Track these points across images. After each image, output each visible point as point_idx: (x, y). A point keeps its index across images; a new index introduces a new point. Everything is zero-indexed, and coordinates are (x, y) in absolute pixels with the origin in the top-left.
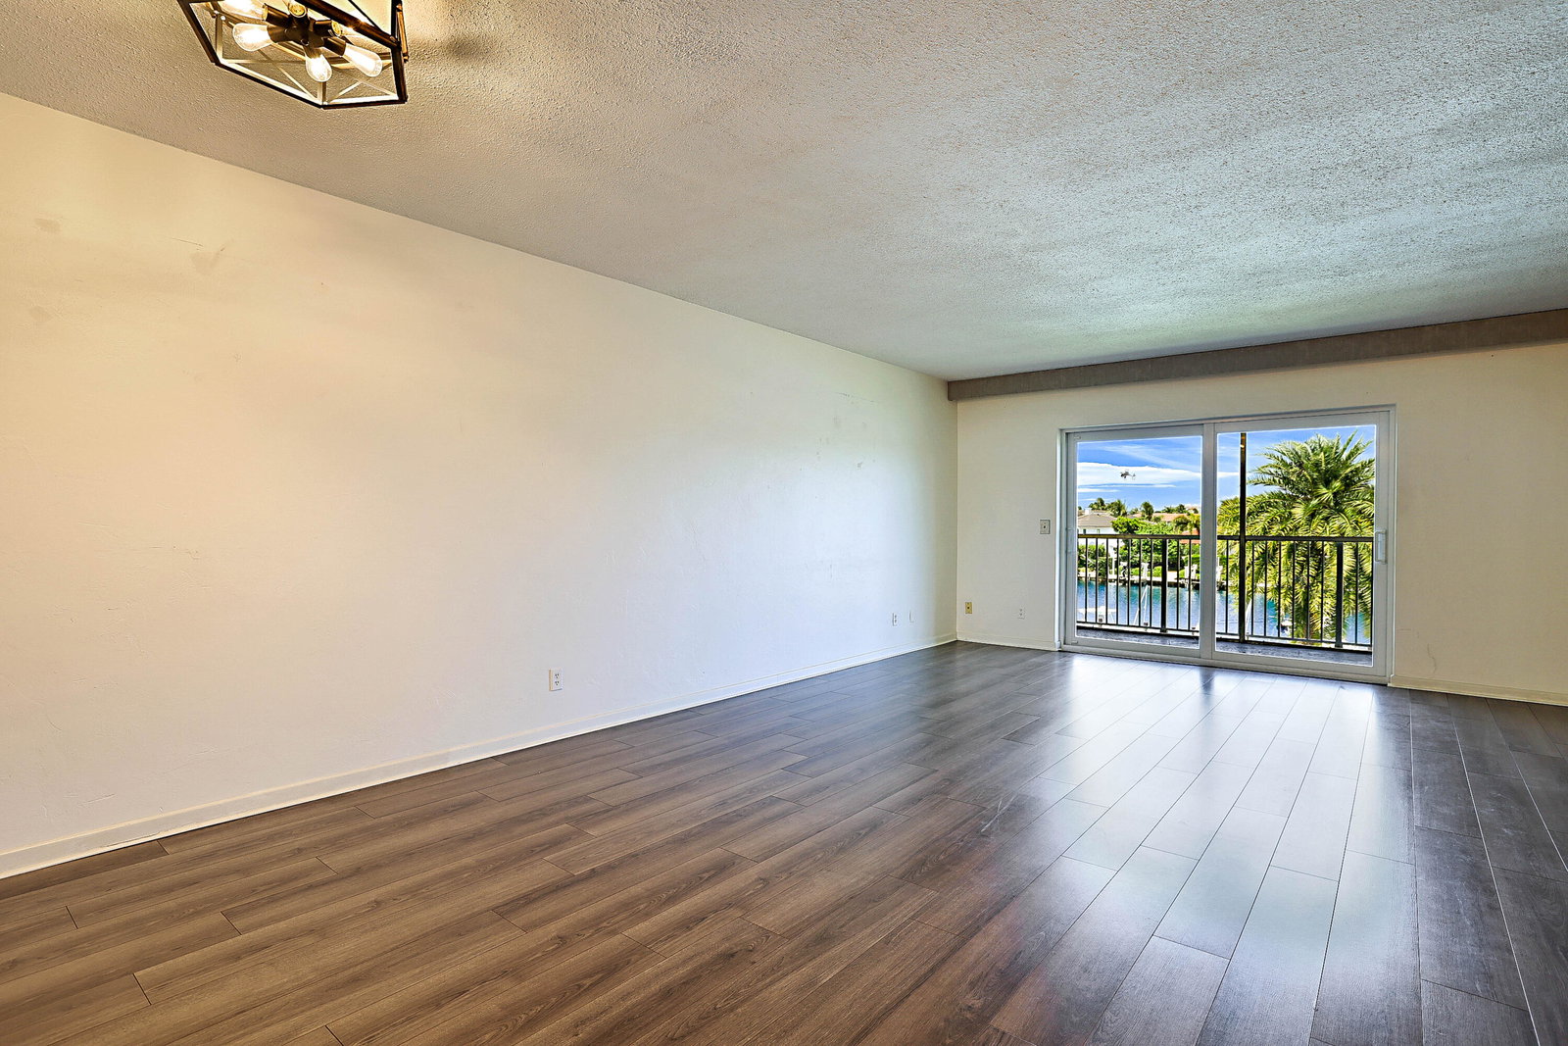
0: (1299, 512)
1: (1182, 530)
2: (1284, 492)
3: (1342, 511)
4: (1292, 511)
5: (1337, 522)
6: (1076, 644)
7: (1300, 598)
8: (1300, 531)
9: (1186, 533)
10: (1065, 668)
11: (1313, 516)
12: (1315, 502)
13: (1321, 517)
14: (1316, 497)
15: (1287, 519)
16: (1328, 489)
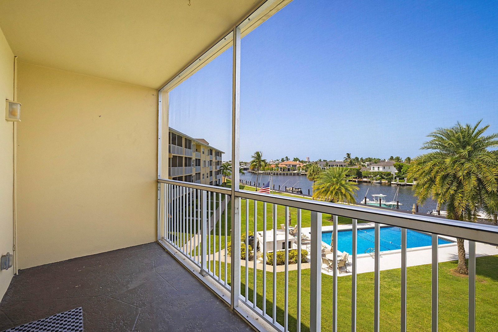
3: (472, 160)
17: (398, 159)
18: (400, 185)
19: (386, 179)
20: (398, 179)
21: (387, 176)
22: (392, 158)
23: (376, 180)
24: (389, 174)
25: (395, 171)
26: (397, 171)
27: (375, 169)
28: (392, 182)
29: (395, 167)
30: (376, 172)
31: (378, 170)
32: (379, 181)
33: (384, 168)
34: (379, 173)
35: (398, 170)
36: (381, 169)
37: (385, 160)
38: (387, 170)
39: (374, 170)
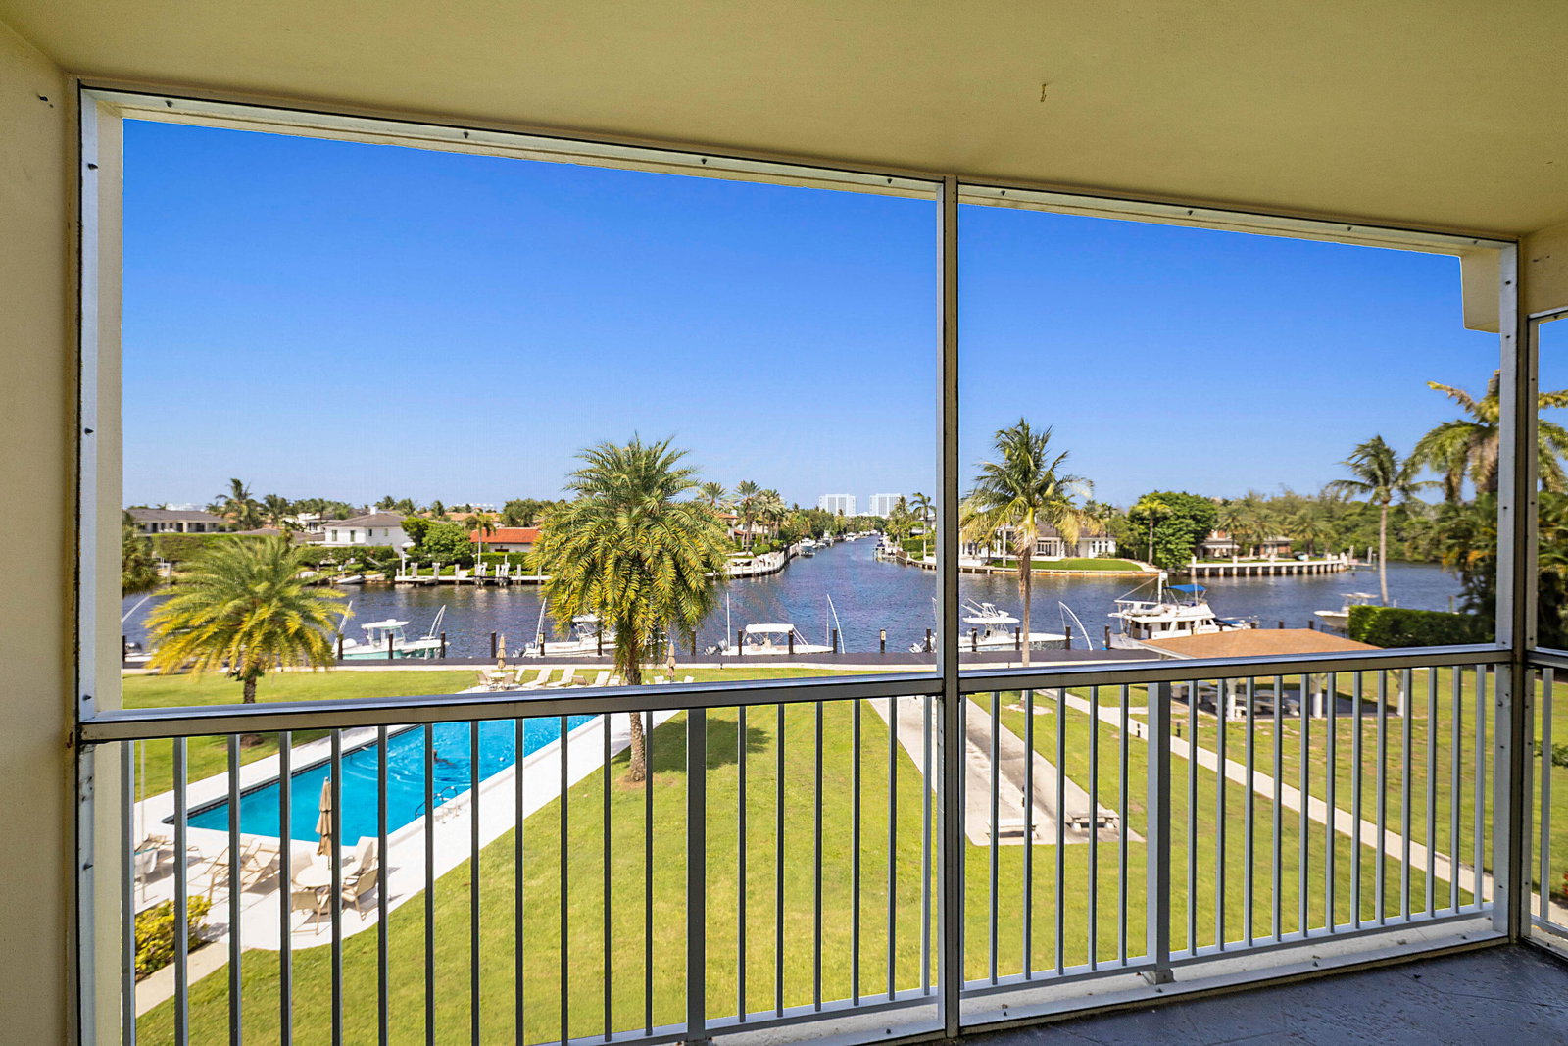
0: (623, 521)
3: (662, 521)
4: (617, 520)
11: (636, 525)
12: (637, 510)
13: (644, 526)
14: (638, 505)
15: (612, 529)
17: (408, 506)
18: (422, 584)
19: (380, 570)
20: (414, 565)
21: (381, 560)
22: (389, 503)
23: (348, 575)
24: (389, 553)
25: (405, 542)
26: (410, 544)
27: (339, 538)
28: (397, 579)
29: (406, 530)
30: (345, 549)
31: (352, 540)
32: (357, 578)
33: (371, 534)
34: (355, 549)
35: (414, 541)
36: (361, 538)
37: (367, 507)
38: (381, 541)
39: (336, 540)
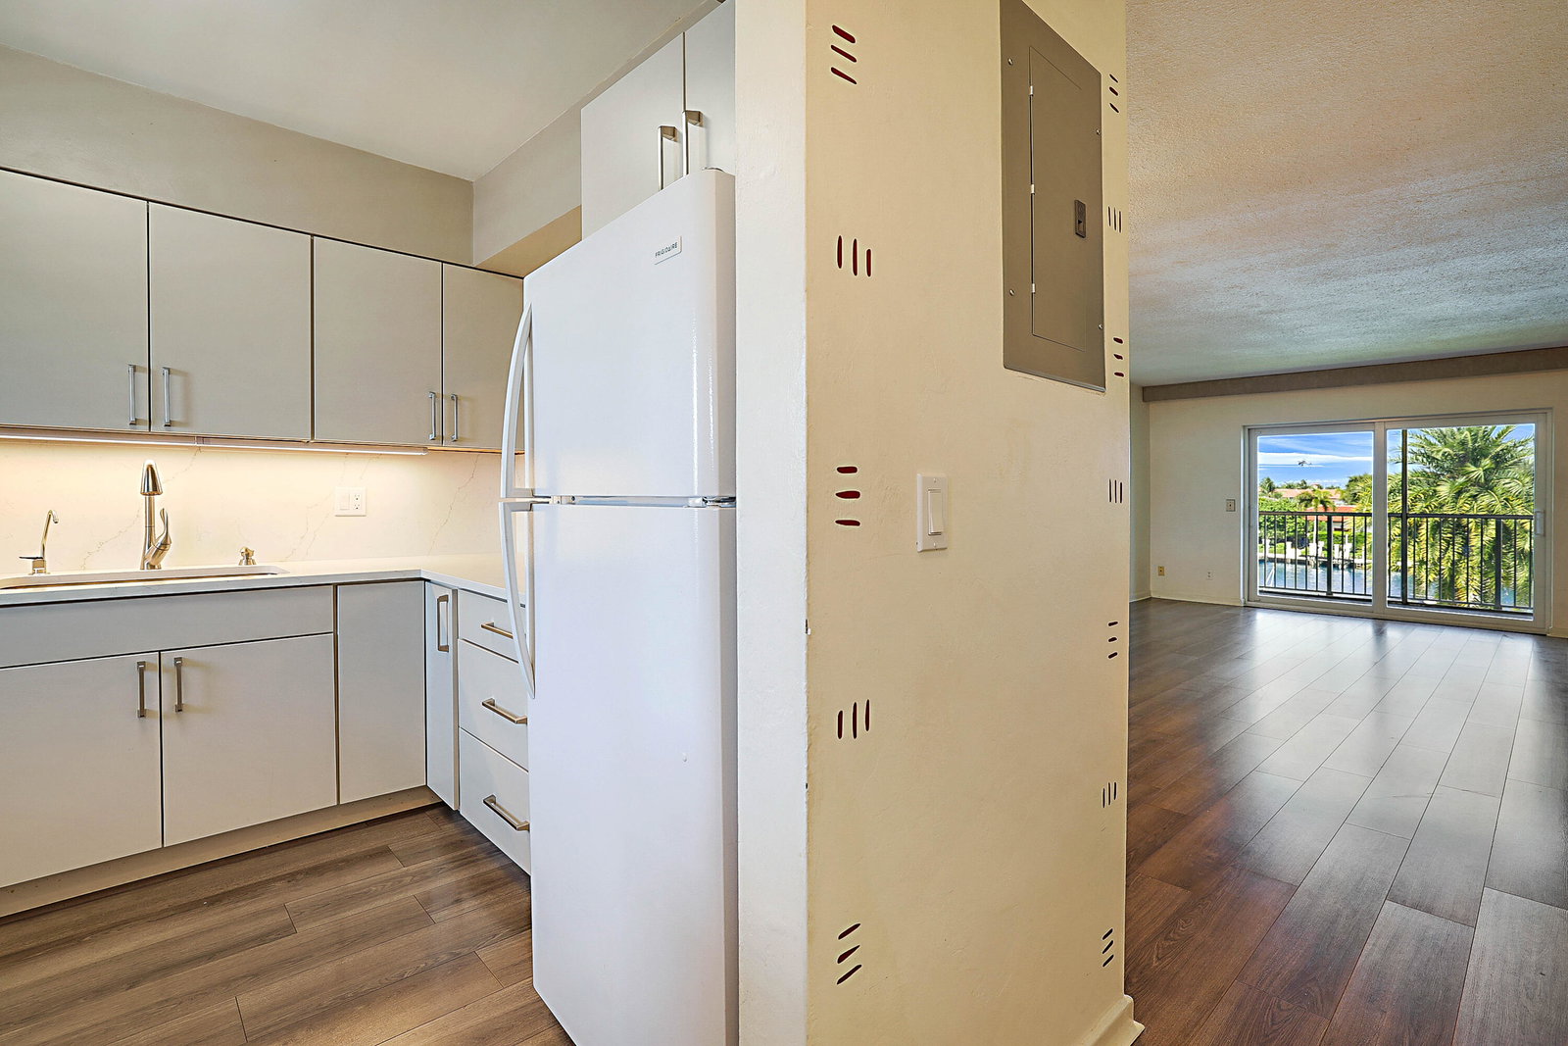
0: (1444, 490)
1: (1306, 506)
2: (1428, 470)
4: (1438, 488)
5: (1485, 499)
6: (1259, 601)
7: (1446, 574)
8: (1445, 508)
9: (1311, 509)
10: (1249, 622)
11: (1459, 493)
12: (1462, 480)
13: (1468, 495)
14: (1463, 475)
15: (1432, 496)
16: (1476, 466)
